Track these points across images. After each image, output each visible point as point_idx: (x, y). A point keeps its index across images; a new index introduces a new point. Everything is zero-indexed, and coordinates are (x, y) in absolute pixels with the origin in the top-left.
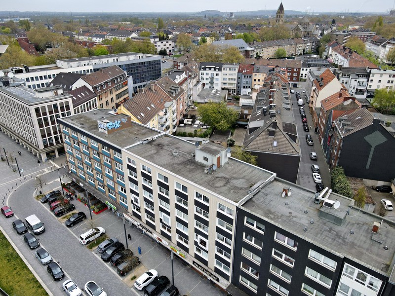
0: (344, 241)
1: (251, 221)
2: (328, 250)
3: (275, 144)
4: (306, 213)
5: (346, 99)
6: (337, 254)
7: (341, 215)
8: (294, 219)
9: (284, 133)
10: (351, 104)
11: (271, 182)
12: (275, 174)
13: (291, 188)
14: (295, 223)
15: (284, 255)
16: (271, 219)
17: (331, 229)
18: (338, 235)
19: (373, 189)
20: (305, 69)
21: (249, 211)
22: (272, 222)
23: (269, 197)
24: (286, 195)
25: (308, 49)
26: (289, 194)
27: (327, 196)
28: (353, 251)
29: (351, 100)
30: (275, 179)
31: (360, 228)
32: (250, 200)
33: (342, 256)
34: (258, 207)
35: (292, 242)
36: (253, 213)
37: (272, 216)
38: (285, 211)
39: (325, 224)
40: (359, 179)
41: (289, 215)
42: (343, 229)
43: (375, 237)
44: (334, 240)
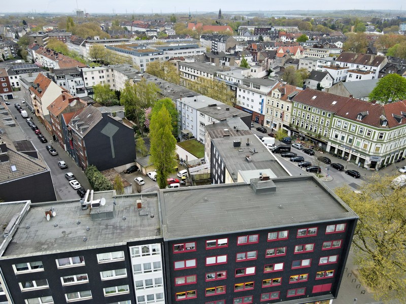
0: (121, 230)
1: (21, 266)
2: (112, 245)
3: (14, 168)
4: (79, 223)
5: (71, 101)
6: (121, 244)
7: (110, 209)
8: (70, 236)
9: (19, 153)
10: (77, 104)
11: (27, 212)
12: (29, 202)
13: (53, 207)
14: (73, 240)
15: (75, 277)
16: (46, 250)
17: (107, 226)
18: (115, 228)
19: (125, 173)
20: (14, 77)
21: (15, 257)
22: (48, 253)
23: (33, 229)
24: (51, 216)
25: (8, 55)
26: (54, 214)
27: (92, 198)
28: (132, 233)
29: (75, 101)
30: (32, 207)
31: (128, 212)
32: (10, 243)
33: (125, 243)
34: (24, 246)
35: (77, 259)
36: (21, 256)
37: (46, 247)
38: (57, 233)
39: (100, 224)
40: (111, 169)
41: (62, 235)
42: (116, 220)
43: (142, 213)
44: (113, 233)
